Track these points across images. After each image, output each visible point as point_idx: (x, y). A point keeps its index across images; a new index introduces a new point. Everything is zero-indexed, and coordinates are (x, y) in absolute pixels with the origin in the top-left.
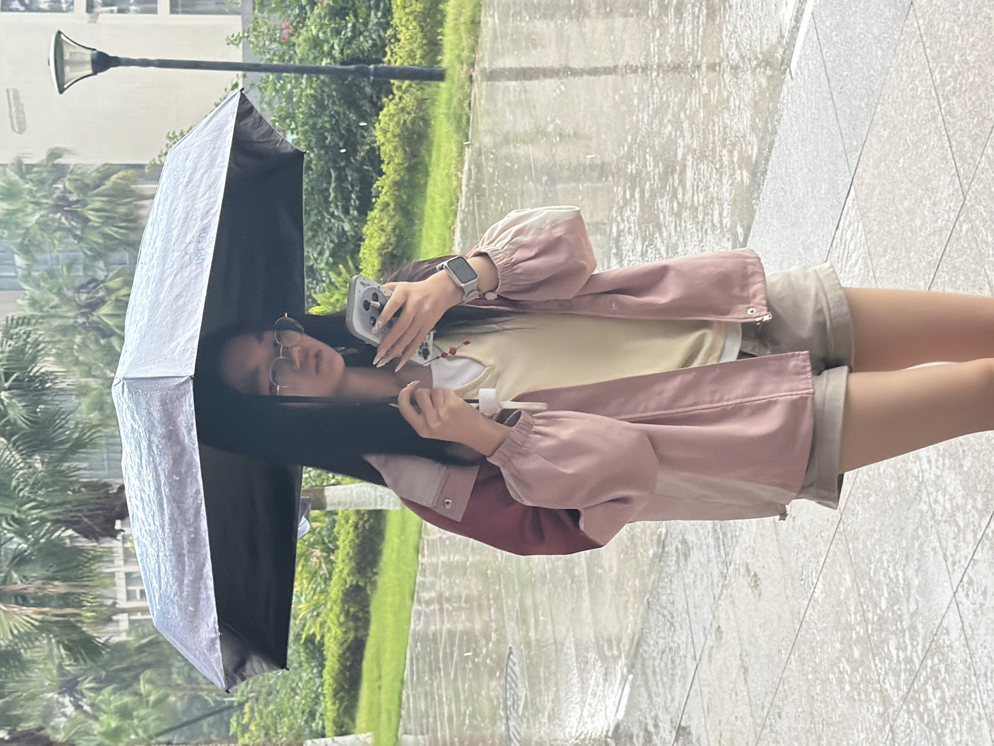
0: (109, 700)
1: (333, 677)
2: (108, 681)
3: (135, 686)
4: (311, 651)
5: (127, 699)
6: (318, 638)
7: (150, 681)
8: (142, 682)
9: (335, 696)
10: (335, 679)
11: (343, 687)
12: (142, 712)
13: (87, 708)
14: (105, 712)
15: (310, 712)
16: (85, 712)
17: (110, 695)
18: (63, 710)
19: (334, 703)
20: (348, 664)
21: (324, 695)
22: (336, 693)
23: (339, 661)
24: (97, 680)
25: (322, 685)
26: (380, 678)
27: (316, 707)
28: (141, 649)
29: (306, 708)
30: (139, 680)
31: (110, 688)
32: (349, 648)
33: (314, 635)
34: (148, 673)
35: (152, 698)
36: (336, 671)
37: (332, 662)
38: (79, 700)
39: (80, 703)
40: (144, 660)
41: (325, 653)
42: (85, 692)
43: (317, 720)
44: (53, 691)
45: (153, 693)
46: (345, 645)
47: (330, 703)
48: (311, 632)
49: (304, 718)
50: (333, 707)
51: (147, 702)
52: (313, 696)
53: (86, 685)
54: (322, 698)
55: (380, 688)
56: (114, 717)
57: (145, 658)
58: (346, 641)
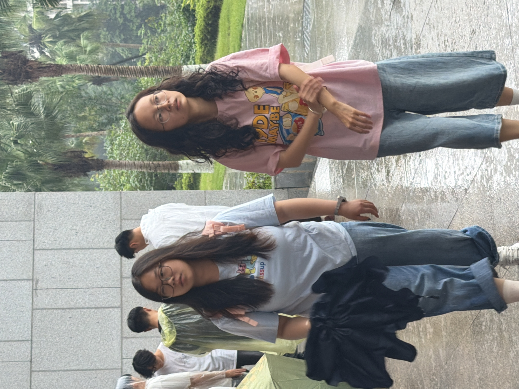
0: (61, 49)
1: (200, 30)
2: (60, 37)
3: (78, 41)
4: (187, 17)
5: (73, 48)
6: (192, 7)
7: (87, 38)
8: (82, 39)
9: (201, 43)
10: (202, 32)
11: (206, 37)
12: (83, 57)
13: (47, 54)
14: (59, 57)
15: (186, 55)
16: (47, 56)
17: (62, 45)
18: (32, 55)
19: (201, 47)
20: (210, 22)
21: (194, 43)
22: (202, 41)
23: (204, 20)
24: (54, 36)
25: (194, 36)
26: (229, 28)
27: (190, 52)
28: (80, 19)
29: (184, 53)
30: (80, 38)
31: (62, 42)
32: (211, 12)
33: (189, 5)
34: (85, 33)
35: (88, 49)
36: (202, 27)
37: (200, 22)
38: (42, 49)
39: (43, 50)
40: (83, 26)
41: (196, 16)
42: (47, 44)
43: (191, 60)
44: (26, 43)
45: (89, 45)
46: (208, 11)
47: (198, 47)
48: (188, 3)
49: (183, 59)
50: (201, 50)
51: (86, 51)
52: (189, 45)
53: (47, 39)
54: (194, 46)
55: (229, 35)
56: (65, 59)
57: (84, 25)
58: (209, 8)
